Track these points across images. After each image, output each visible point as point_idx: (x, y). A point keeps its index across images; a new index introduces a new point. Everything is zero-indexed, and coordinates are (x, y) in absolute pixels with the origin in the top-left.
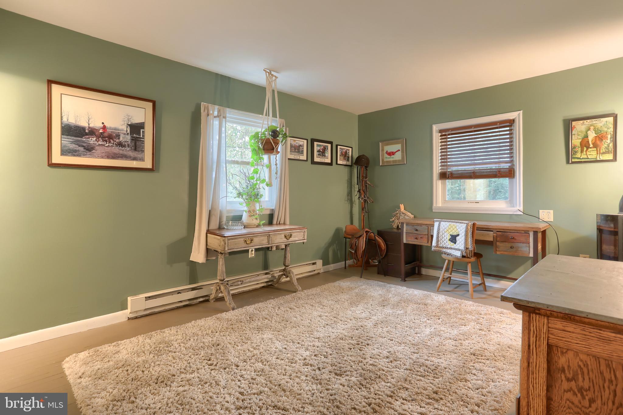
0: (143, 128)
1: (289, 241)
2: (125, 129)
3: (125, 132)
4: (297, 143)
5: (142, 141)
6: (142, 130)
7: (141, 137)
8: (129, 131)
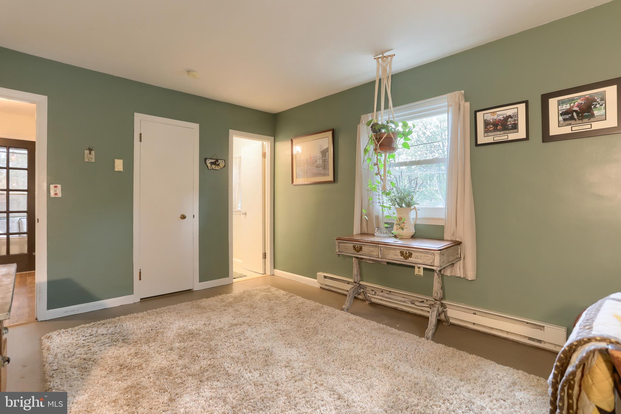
0: (328, 152)
1: (407, 261)
2: (319, 156)
3: (319, 158)
4: (498, 116)
5: (328, 161)
6: (327, 153)
7: (327, 158)
8: (321, 157)
